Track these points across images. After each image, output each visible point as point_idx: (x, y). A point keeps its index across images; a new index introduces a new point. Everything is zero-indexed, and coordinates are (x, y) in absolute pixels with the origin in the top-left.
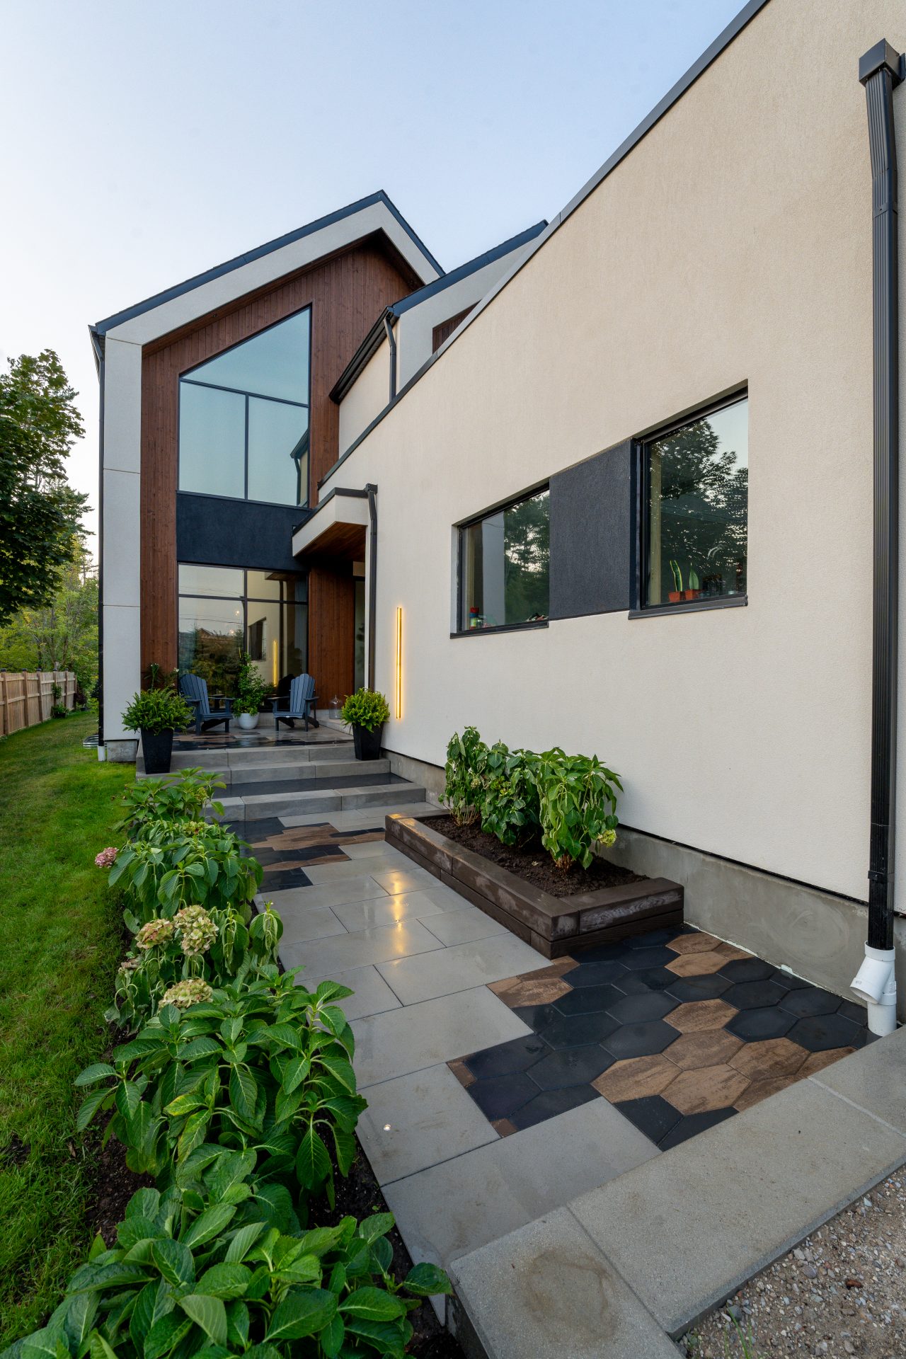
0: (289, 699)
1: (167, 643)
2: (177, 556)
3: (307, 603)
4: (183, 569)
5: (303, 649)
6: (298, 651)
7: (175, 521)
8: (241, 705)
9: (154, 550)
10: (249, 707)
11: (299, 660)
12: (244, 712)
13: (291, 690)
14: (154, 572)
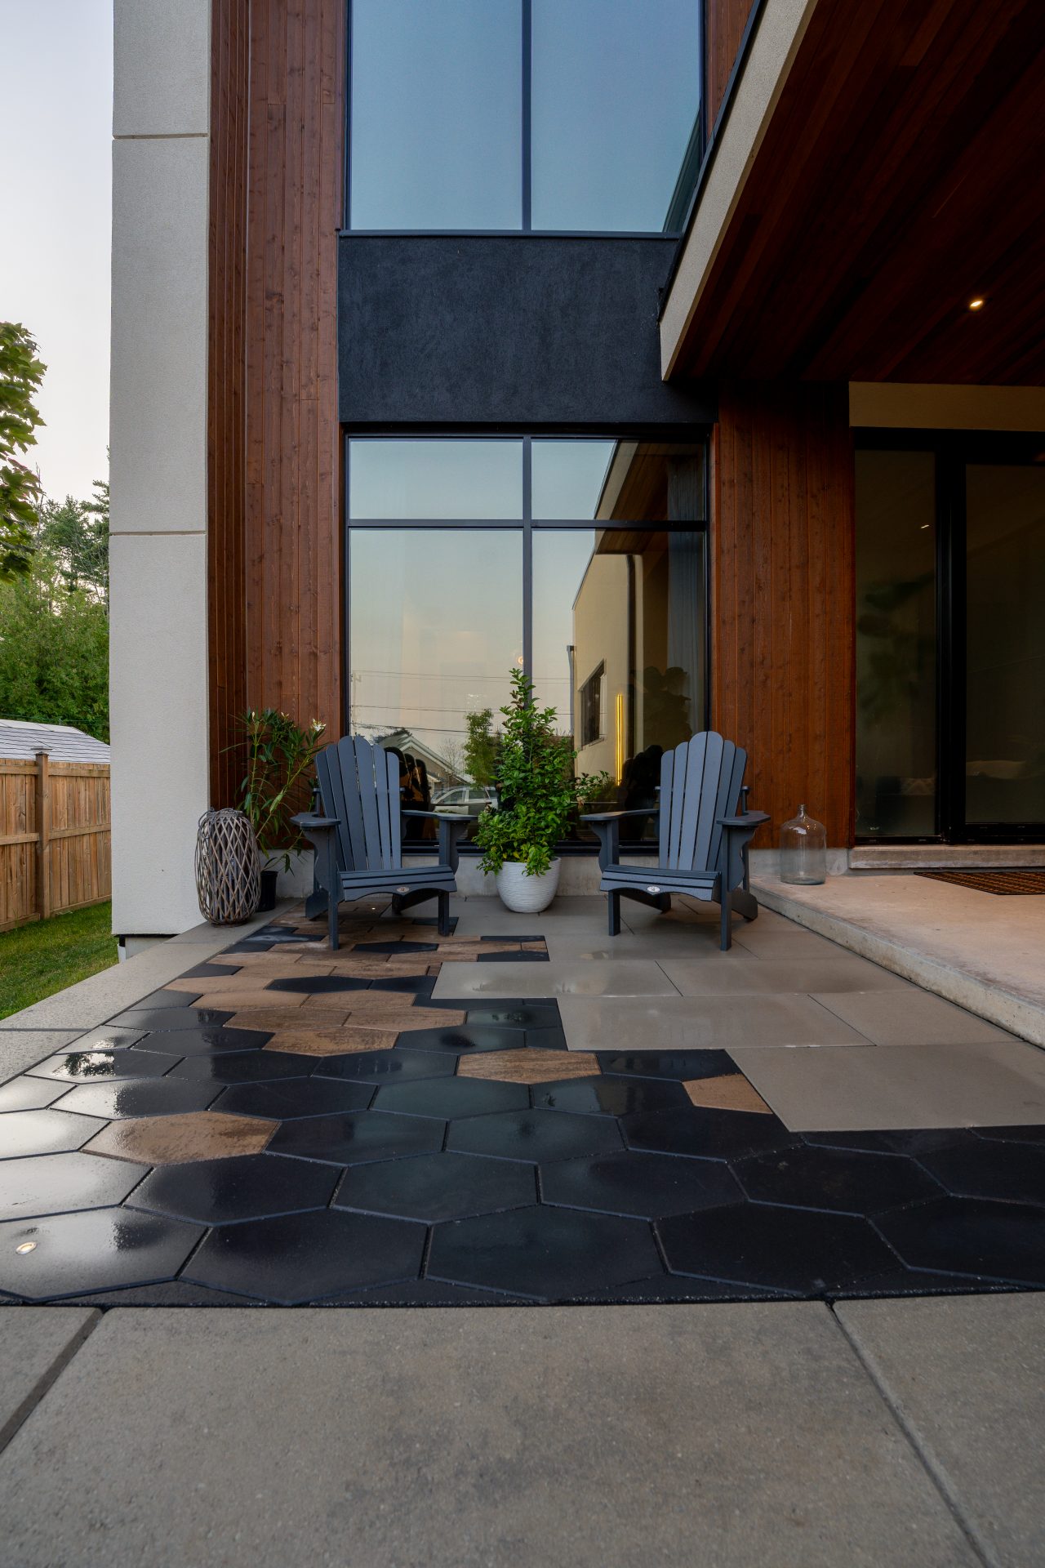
0: (656, 815)
1: (315, 655)
2: (342, 411)
3: (702, 526)
4: (359, 449)
5: (694, 672)
6: (677, 674)
7: (335, 312)
8: (501, 834)
9: (282, 398)
10: (524, 841)
11: (682, 700)
12: (511, 859)
13: (664, 789)
14: (281, 460)
